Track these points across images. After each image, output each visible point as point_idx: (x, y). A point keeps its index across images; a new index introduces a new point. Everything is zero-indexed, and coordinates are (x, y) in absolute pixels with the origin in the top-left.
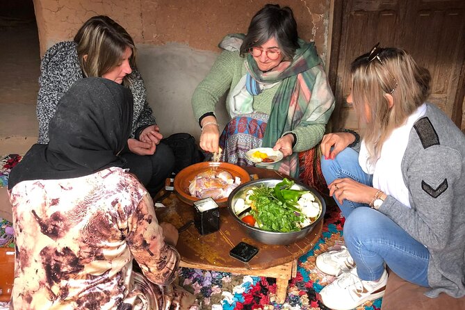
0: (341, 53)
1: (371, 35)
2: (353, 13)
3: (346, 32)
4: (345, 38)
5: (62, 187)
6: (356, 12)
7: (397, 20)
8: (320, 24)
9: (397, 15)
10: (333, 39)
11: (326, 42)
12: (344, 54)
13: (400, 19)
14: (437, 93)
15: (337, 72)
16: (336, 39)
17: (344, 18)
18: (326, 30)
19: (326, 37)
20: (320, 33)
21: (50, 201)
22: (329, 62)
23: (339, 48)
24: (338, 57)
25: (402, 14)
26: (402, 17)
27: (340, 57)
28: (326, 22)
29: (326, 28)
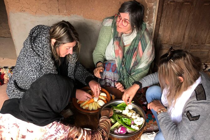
0: (161, 22)
1: (177, 14)
2: (169, 2)
3: (165, 12)
4: (164, 15)
5: (28, 130)
6: (171, 2)
7: (192, 7)
8: (151, 8)
9: (192, 4)
10: (157, 16)
11: (154, 17)
12: (163, 23)
13: (193, 6)
14: (208, 43)
15: (158, 32)
16: (159, 16)
17: (164, 5)
18: (154, 11)
19: (154, 15)
20: (151, 13)
21: (21, 136)
22: (155, 27)
23: (160, 20)
24: (160, 25)
25: (194, 4)
26: (194, 6)
27: (161, 25)
28: (154, 7)
29: (154, 10)
